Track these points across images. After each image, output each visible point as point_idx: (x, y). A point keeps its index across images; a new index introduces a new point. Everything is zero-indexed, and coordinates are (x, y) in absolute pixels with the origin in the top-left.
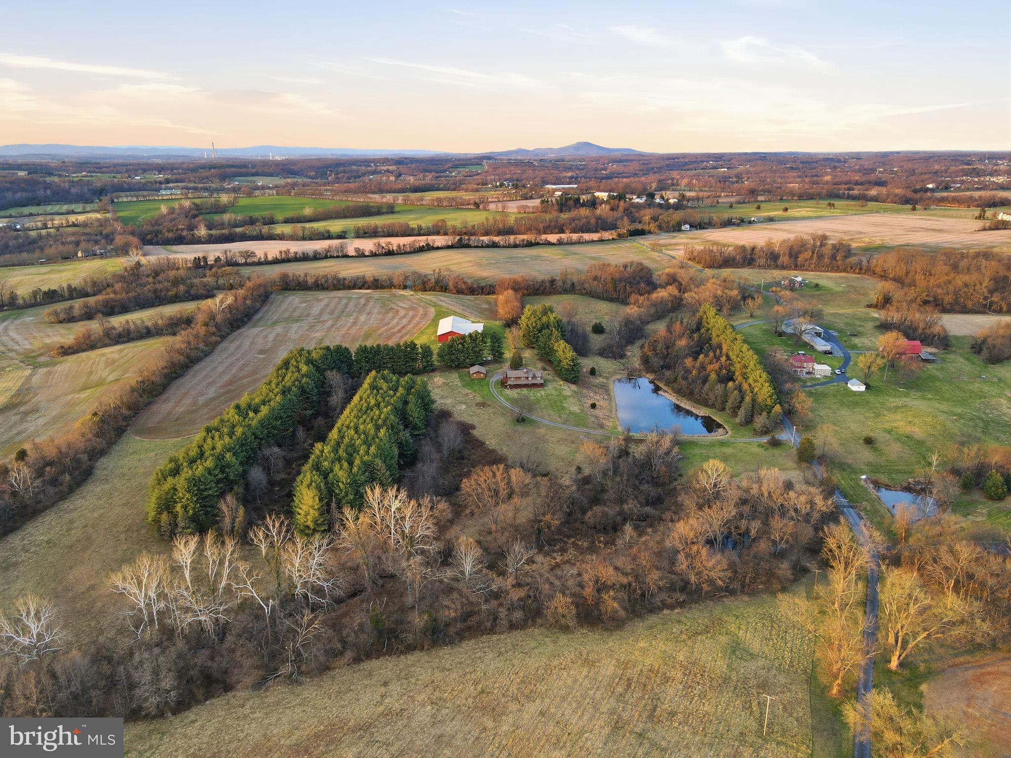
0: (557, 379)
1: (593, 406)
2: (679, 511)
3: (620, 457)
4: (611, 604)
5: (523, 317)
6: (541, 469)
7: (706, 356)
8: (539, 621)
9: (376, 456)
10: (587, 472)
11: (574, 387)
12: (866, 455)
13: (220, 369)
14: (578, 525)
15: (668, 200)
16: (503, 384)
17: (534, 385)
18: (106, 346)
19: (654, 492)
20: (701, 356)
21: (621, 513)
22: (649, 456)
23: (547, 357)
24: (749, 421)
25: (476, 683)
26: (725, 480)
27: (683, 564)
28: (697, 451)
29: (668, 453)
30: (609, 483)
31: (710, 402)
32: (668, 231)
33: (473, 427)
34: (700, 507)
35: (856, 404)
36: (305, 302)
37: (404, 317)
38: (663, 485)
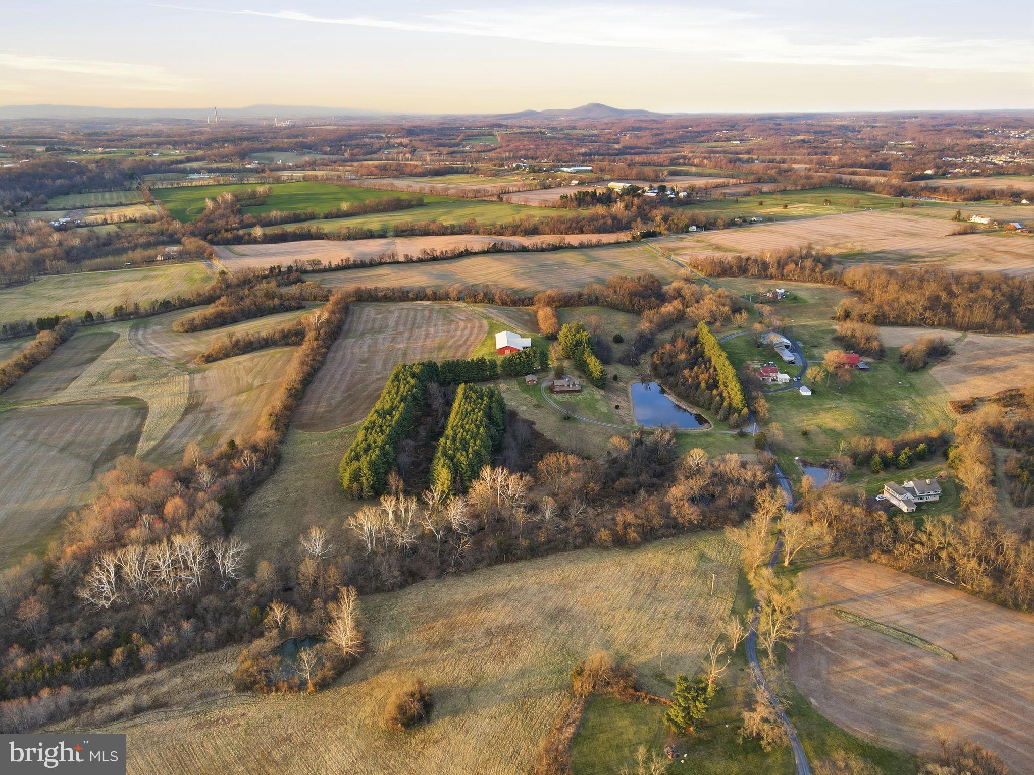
0: (590, 385)
1: (617, 407)
2: (674, 481)
3: (636, 445)
4: (633, 534)
5: (561, 333)
6: (585, 454)
7: (700, 367)
8: (591, 544)
9: (481, 446)
10: (615, 455)
11: (602, 392)
12: (802, 443)
13: (338, 376)
14: (610, 490)
15: (678, 193)
16: (551, 389)
17: (575, 391)
18: (236, 355)
19: (658, 468)
20: (696, 368)
21: (638, 482)
22: (656, 444)
23: (582, 368)
24: (726, 419)
25: (559, 575)
26: (704, 460)
27: (674, 512)
28: (688, 440)
29: (668, 443)
30: (630, 463)
31: (701, 403)
32: (677, 233)
33: (533, 423)
34: (687, 478)
35: (802, 405)
36: (380, 314)
37: (465, 328)
38: (665, 463)
